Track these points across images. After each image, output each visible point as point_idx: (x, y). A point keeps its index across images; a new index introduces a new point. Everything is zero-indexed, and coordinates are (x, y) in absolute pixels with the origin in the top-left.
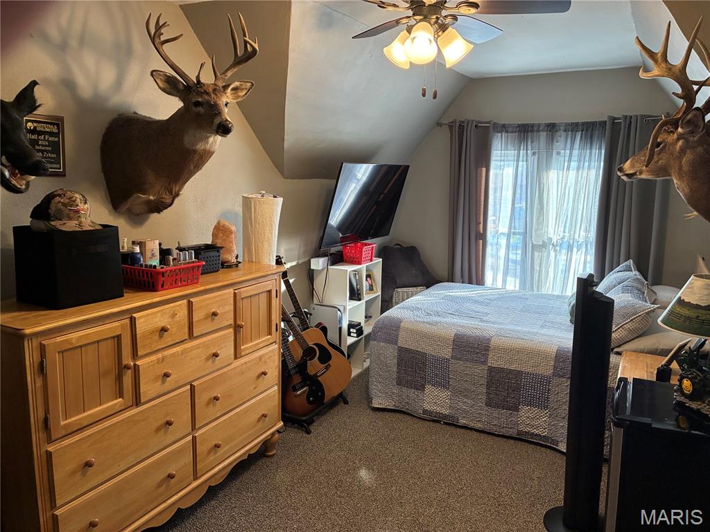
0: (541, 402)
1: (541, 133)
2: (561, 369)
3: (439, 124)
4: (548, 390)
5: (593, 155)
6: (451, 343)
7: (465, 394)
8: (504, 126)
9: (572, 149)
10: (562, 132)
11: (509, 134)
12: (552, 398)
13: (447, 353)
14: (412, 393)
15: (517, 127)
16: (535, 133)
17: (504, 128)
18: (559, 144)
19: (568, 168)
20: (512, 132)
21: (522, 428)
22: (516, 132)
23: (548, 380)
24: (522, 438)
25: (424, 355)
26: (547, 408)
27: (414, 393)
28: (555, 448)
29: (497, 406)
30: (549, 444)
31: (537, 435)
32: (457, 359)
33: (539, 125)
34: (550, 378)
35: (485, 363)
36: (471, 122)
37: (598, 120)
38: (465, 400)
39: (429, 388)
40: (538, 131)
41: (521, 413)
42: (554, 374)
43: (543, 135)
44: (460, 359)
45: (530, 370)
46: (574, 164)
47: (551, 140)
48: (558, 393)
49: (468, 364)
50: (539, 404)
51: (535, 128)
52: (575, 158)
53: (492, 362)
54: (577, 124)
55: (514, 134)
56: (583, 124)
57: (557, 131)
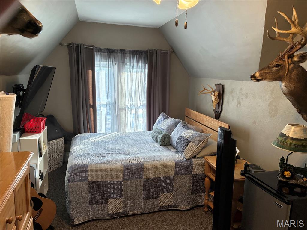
0: (169, 189)
1: (119, 54)
2: (178, 171)
3: (61, 44)
4: (173, 183)
5: (142, 66)
6: (122, 172)
7: (131, 197)
8: (100, 49)
9: (133, 63)
10: (128, 54)
11: (103, 53)
12: (174, 186)
13: (120, 178)
14: (100, 207)
15: (106, 50)
16: (116, 54)
17: (100, 50)
18: (127, 60)
19: (133, 72)
20: (104, 52)
21: (161, 205)
22: (106, 52)
23: (173, 178)
24: (162, 210)
25: (106, 183)
26: (172, 191)
27: (101, 206)
28: (176, 209)
29: (149, 198)
30: (173, 208)
31: (168, 206)
32: (126, 180)
33: (117, 50)
34: (173, 177)
35: (142, 178)
36: (83, 45)
37: (143, 50)
38: (132, 201)
39: (110, 201)
40: (117, 53)
41: (161, 198)
42: (175, 175)
43: (120, 55)
44: (128, 179)
45: (164, 175)
46: (135, 70)
47: (124, 58)
48: (177, 183)
49: (133, 181)
50: (169, 191)
51: (116, 52)
52: (135, 67)
53: (146, 176)
54: (134, 51)
55: (105, 53)
56: (137, 51)
57: (126, 54)
